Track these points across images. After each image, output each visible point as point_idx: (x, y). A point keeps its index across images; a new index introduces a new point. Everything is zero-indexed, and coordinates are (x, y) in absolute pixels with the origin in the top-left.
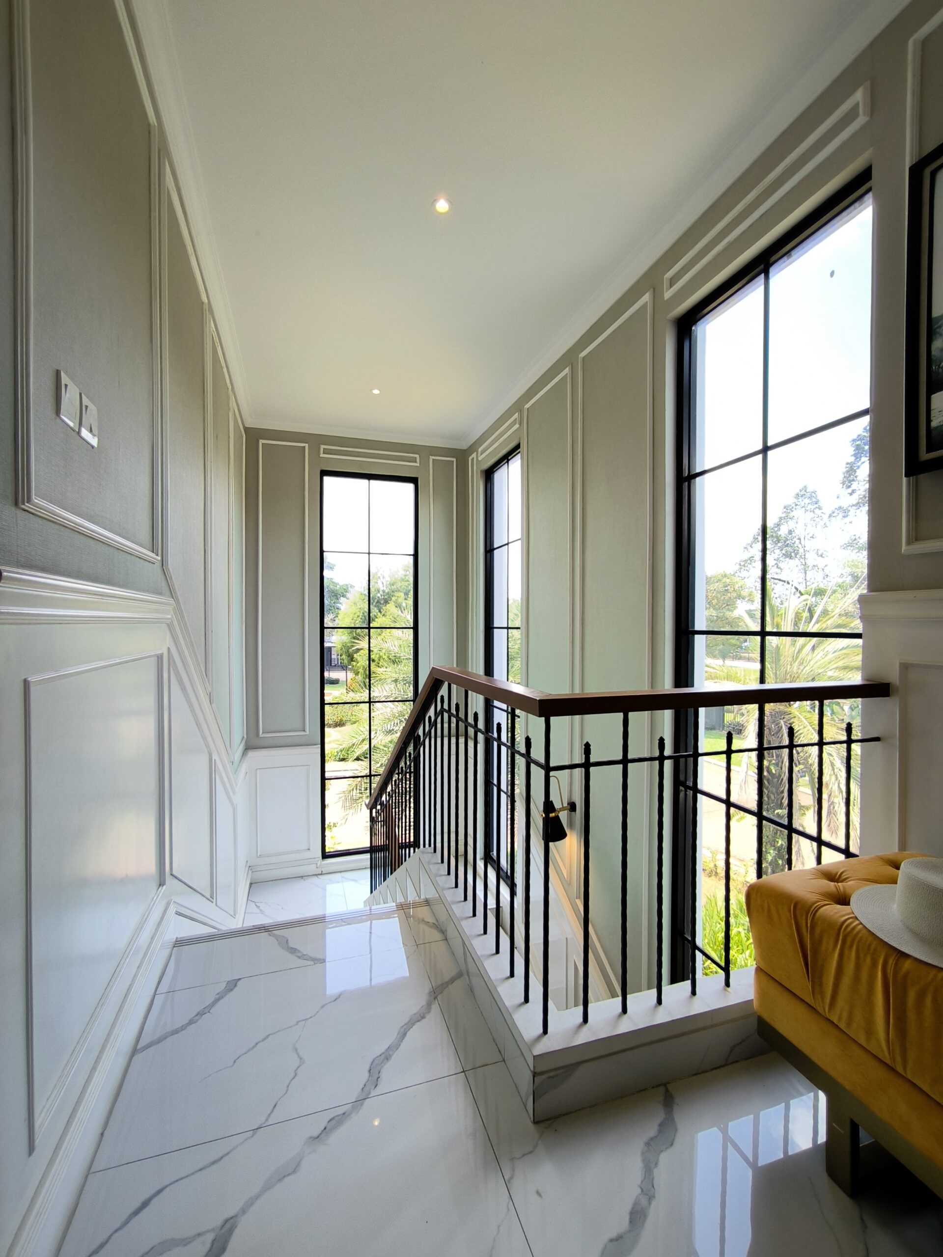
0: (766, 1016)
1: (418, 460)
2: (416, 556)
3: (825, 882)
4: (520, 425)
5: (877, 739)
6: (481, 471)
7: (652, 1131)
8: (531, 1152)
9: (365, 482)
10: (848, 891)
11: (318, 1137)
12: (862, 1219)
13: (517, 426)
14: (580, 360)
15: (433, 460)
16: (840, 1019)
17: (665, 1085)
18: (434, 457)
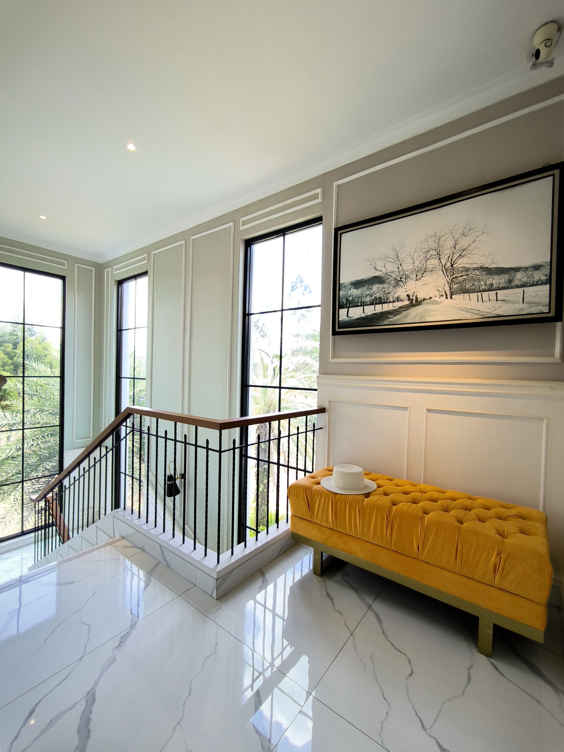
0: (295, 531)
1: (66, 264)
2: (63, 328)
3: (311, 479)
4: (148, 261)
5: (321, 428)
6: (115, 280)
7: (260, 584)
8: (219, 609)
9: (21, 273)
10: (319, 480)
11: (119, 646)
12: (324, 581)
13: (146, 262)
14: (191, 240)
15: (78, 266)
16: (318, 522)
17: (260, 570)
18: (78, 265)
